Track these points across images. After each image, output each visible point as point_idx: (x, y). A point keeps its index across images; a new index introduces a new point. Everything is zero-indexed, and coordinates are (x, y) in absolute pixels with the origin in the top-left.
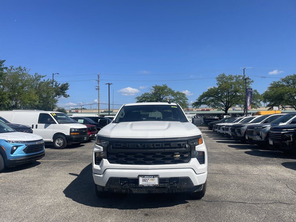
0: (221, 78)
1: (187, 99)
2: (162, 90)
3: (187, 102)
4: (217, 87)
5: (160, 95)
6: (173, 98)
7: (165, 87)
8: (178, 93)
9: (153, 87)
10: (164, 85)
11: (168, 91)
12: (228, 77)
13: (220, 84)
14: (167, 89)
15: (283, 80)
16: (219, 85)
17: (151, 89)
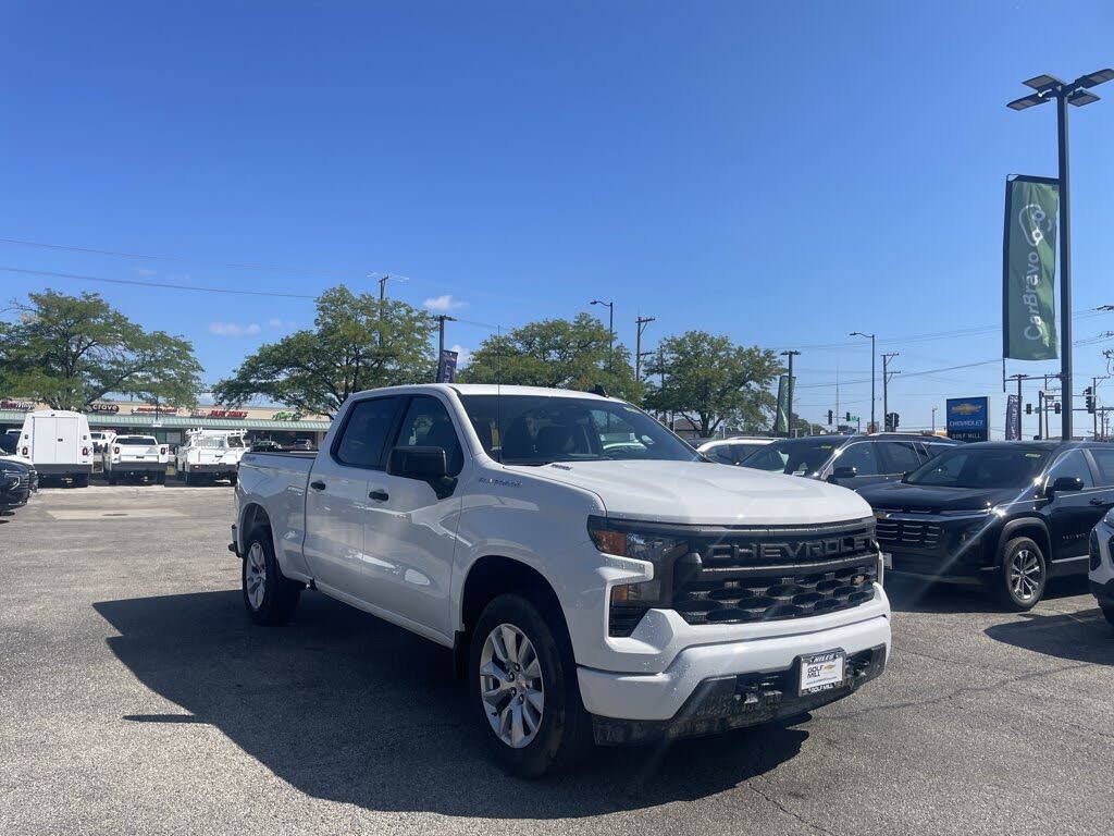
0: (334, 303)
1: (199, 368)
2: (79, 320)
3: (198, 378)
4: (315, 332)
5: (66, 336)
6: (131, 357)
7: (97, 307)
8: (161, 339)
9: (36, 298)
10: (88, 298)
11: (110, 325)
12: (360, 301)
13: (328, 323)
14: (107, 317)
15: (516, 335)
16: (320, 327)
17: (22, 307)
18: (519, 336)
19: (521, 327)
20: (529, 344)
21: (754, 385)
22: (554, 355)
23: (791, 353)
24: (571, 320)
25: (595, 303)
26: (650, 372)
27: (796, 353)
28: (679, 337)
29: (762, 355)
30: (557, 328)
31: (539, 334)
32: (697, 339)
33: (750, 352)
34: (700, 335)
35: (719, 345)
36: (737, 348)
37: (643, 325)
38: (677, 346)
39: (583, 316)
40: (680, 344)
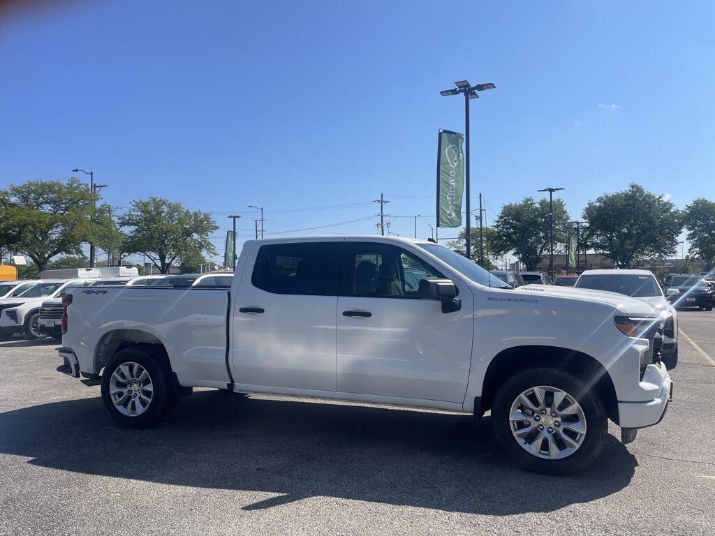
15: (13, 190)
18: (16, 191)
19: (18, 184)
20: (25, 199)
21: (195, 236)
22: (47, 208)
23: (235, 217)
24: (64, 182)
25: (77, 170)
26: (123, 224)
27: (238, 217)
28: (145, 200)
29: (202, 216)
30: (50, 188)
31: (35, 192)
32: (158, 204)
33: (195, 214)
34: (161, 200)
35: (175, 209)
36: (185, 211)
37: (97, 189)
38: (143, 207)
39: (73, 180)
40: (146, 205)
